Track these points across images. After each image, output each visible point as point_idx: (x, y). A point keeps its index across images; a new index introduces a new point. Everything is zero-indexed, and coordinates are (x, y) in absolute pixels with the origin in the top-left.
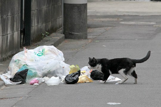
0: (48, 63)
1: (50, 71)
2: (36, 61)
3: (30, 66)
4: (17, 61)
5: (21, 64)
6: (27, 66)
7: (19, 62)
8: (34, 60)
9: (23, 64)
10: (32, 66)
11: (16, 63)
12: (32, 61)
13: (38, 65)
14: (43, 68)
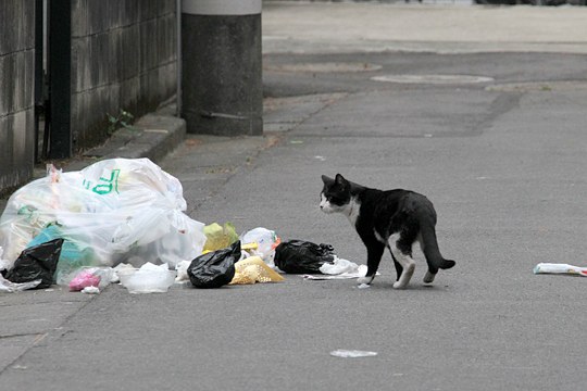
0: (129, 218)
1: (139, 244)
2: (89, 209)
3: (70, 228)
4: (26, 211)
5: (40, 223)
6: (60, 229)
7: (30, 215)
8: (84, 209)
9: (47, 222)
10: (76, 227)
11: (23, 217)
12: (77, 209)
13: (96, 224)
14: (115, 235)
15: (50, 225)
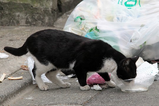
0: (142, 26)
1: (147, 44)
3: (104, 32)
4: (79, 20)
5: (86, 28)
6: (98, 33)
7: (81, 23)
8: (116, 18)
9: (90, 28)
10: (109, 31)
11: (77, 24)
12: (111, 19)
13: (123, 29)
14: (133, 37)
15: (92, 29)
